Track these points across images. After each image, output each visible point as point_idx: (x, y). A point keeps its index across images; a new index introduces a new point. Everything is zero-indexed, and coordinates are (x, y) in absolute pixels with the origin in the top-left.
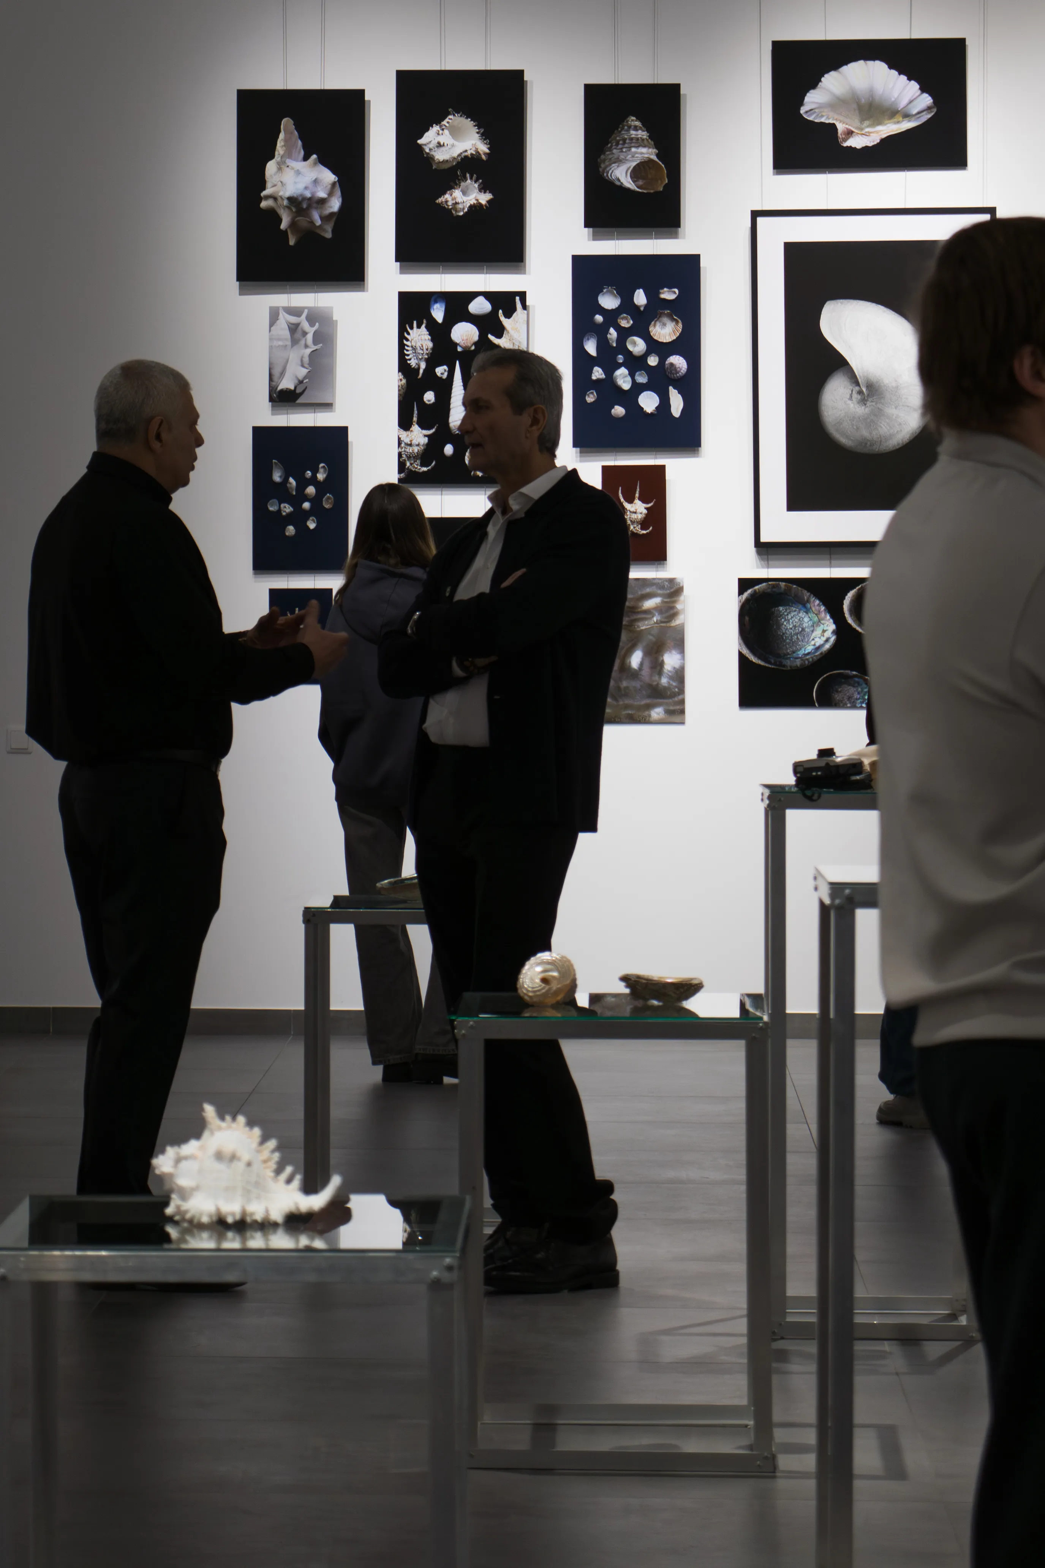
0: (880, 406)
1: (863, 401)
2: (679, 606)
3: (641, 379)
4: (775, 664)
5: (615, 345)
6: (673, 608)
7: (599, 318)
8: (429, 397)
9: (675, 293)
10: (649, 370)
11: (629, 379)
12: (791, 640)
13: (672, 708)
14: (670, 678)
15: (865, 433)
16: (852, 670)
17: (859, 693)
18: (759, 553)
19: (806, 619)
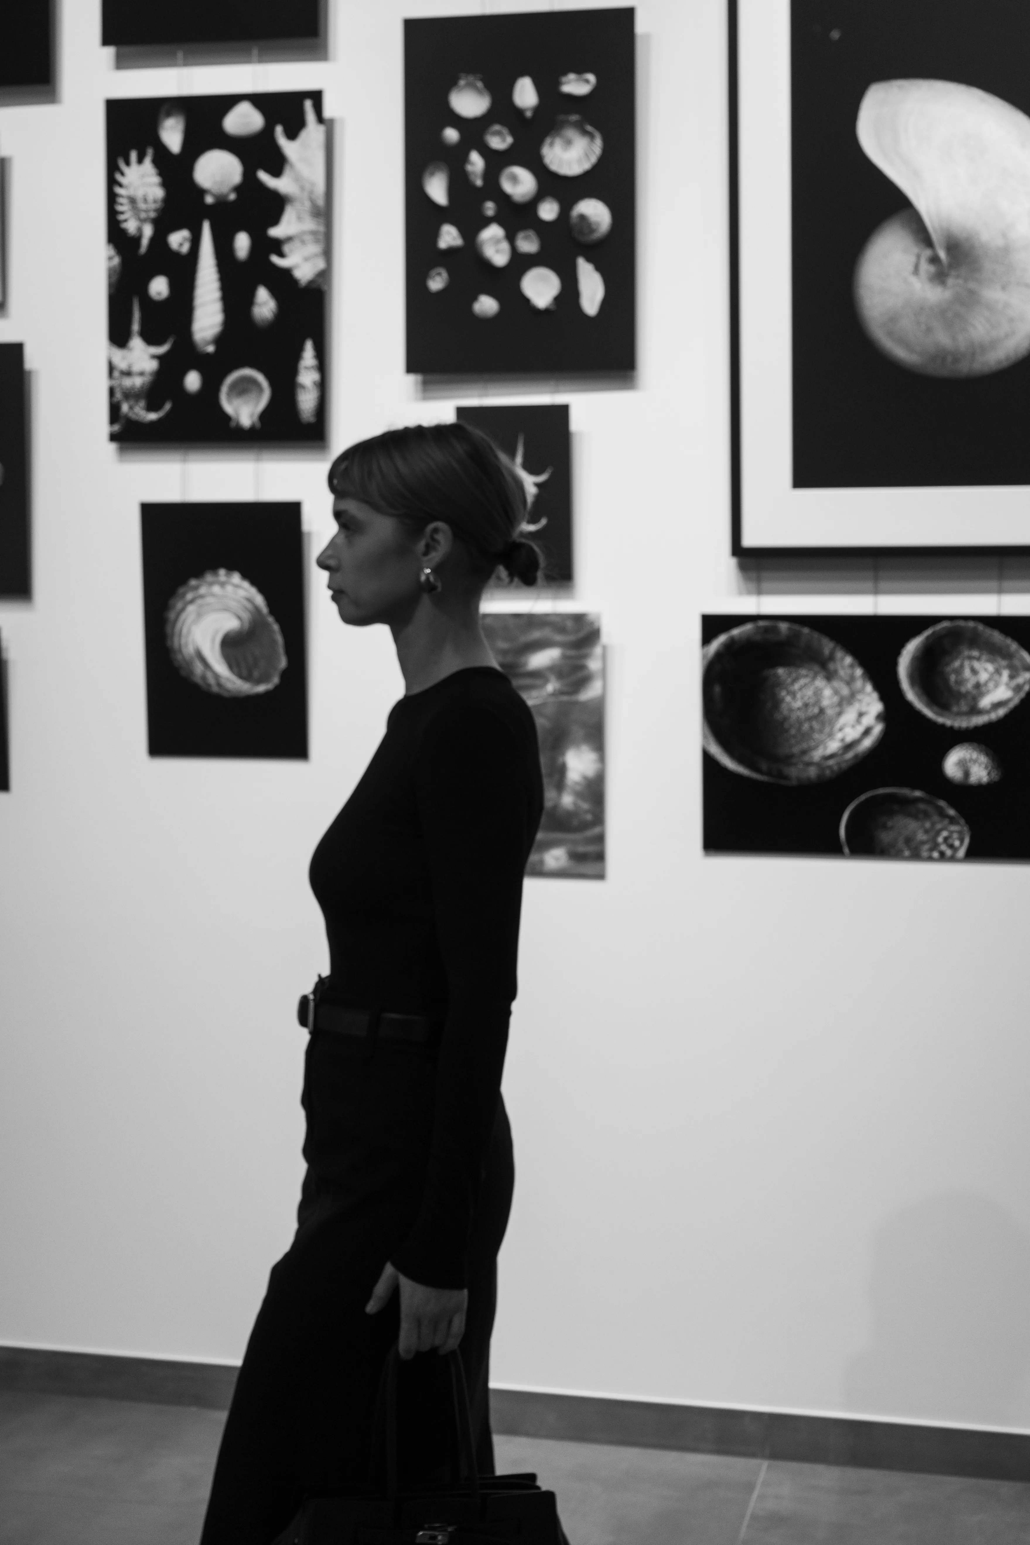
0: (972, 285)
1: (940, 277)
2: (594, 665)
3: (528, 245)
4: (769, 773)
5: (479, 183)
6: (583, 667)
7: (451, 135)
8: (159, 287)
9: (587, 81)
10: (541, 228)
11: (505, 246)
12: (799, 729)
13: (581, 849)
14: (579, 795)
15: (943, 338)
16: (914, 787)
17: (926, 832)
18: (743, 568)
19: (827, 692)
